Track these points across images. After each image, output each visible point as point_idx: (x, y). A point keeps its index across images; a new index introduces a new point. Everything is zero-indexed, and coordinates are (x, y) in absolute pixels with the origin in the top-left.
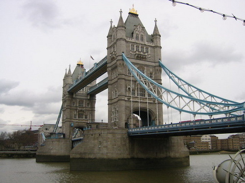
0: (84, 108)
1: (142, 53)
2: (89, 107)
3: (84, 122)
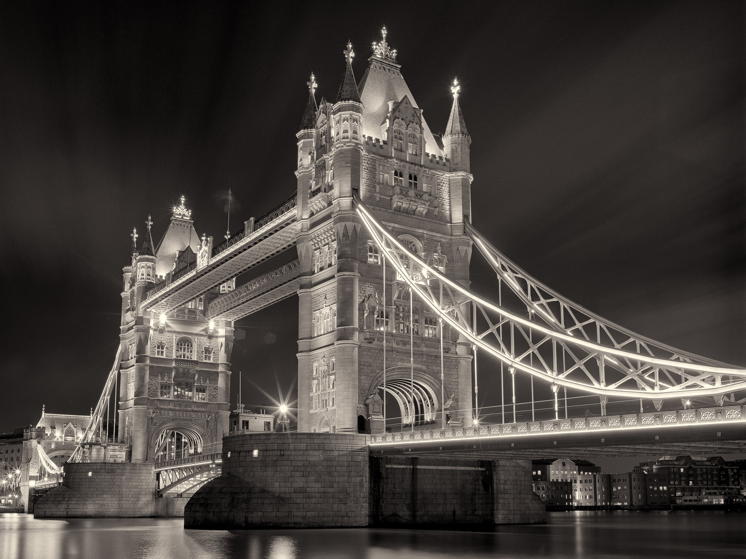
0: (194, 363)
1: (412, 194)
2: (211, 361)
3: (193, 411)
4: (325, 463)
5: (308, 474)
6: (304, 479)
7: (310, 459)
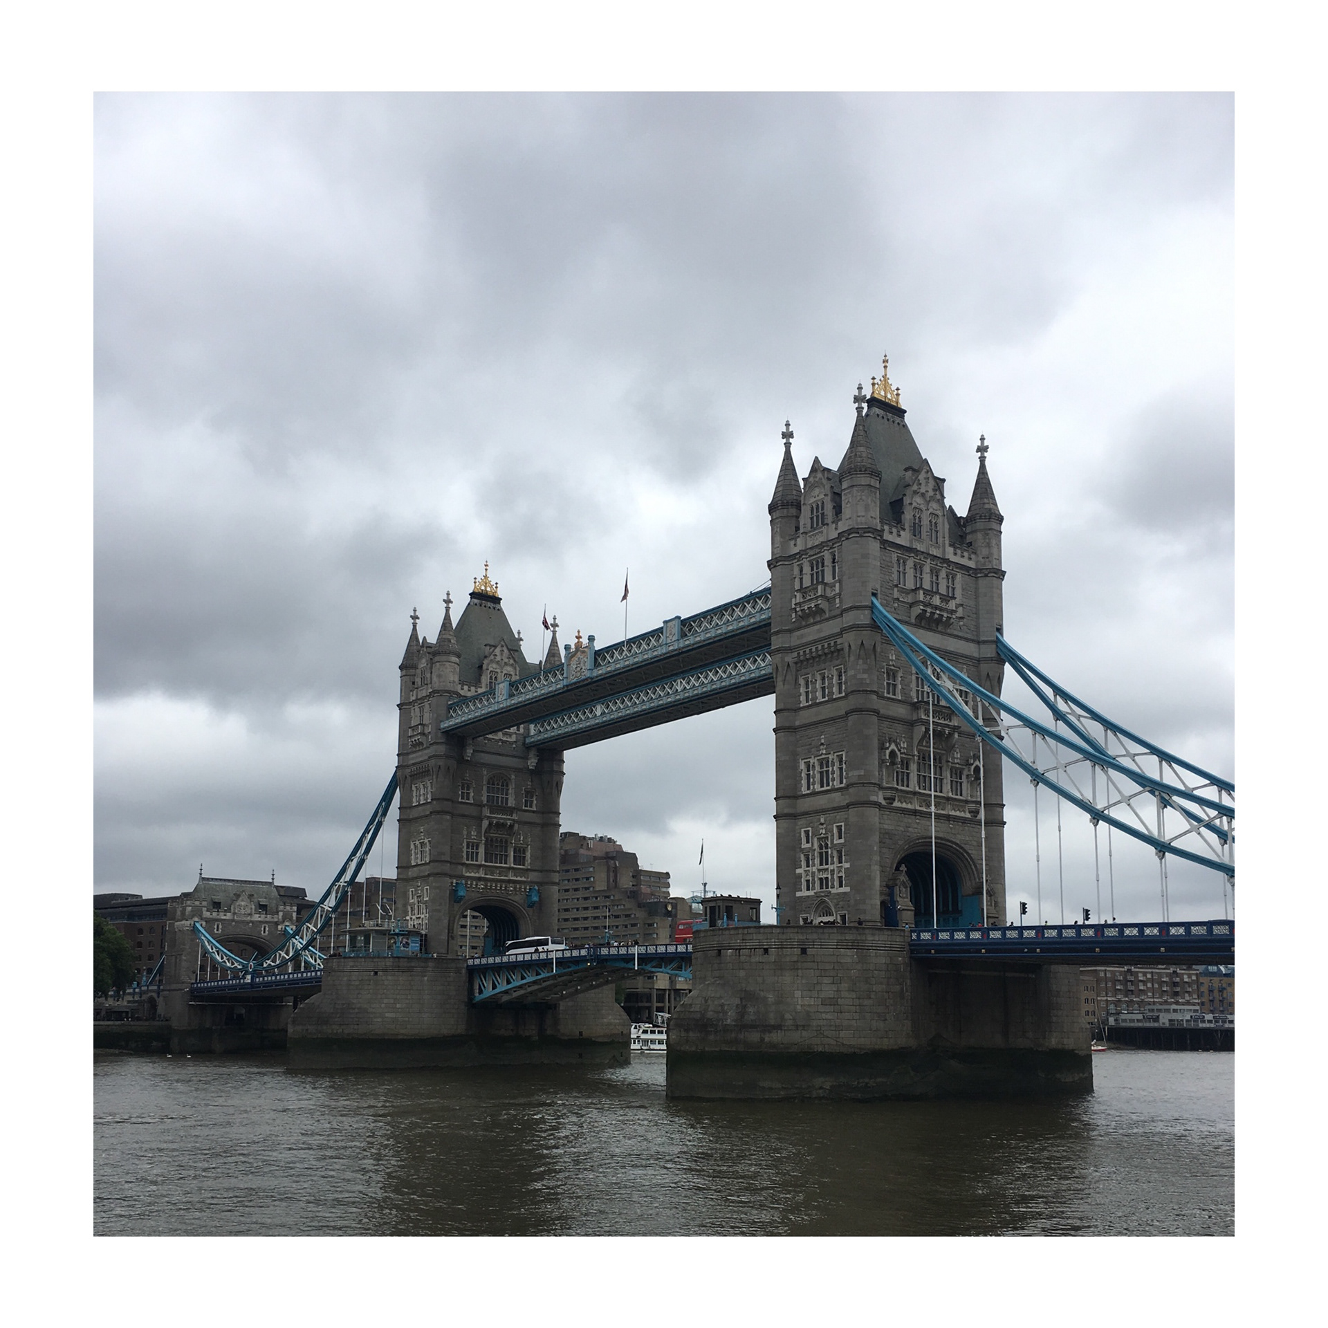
0: (511, 811)
1: (936, 601)
2: (534, 808)
3: (509, 881)
4: (859, 967)
5: (839, 982)
6: (834, 988)
7: (841, 961)
